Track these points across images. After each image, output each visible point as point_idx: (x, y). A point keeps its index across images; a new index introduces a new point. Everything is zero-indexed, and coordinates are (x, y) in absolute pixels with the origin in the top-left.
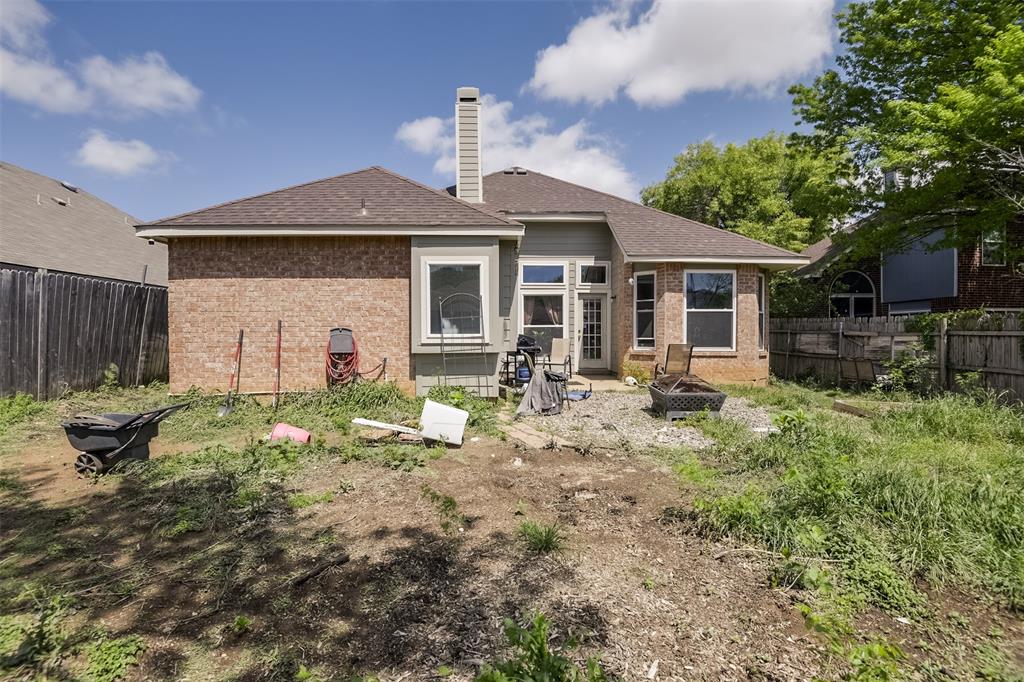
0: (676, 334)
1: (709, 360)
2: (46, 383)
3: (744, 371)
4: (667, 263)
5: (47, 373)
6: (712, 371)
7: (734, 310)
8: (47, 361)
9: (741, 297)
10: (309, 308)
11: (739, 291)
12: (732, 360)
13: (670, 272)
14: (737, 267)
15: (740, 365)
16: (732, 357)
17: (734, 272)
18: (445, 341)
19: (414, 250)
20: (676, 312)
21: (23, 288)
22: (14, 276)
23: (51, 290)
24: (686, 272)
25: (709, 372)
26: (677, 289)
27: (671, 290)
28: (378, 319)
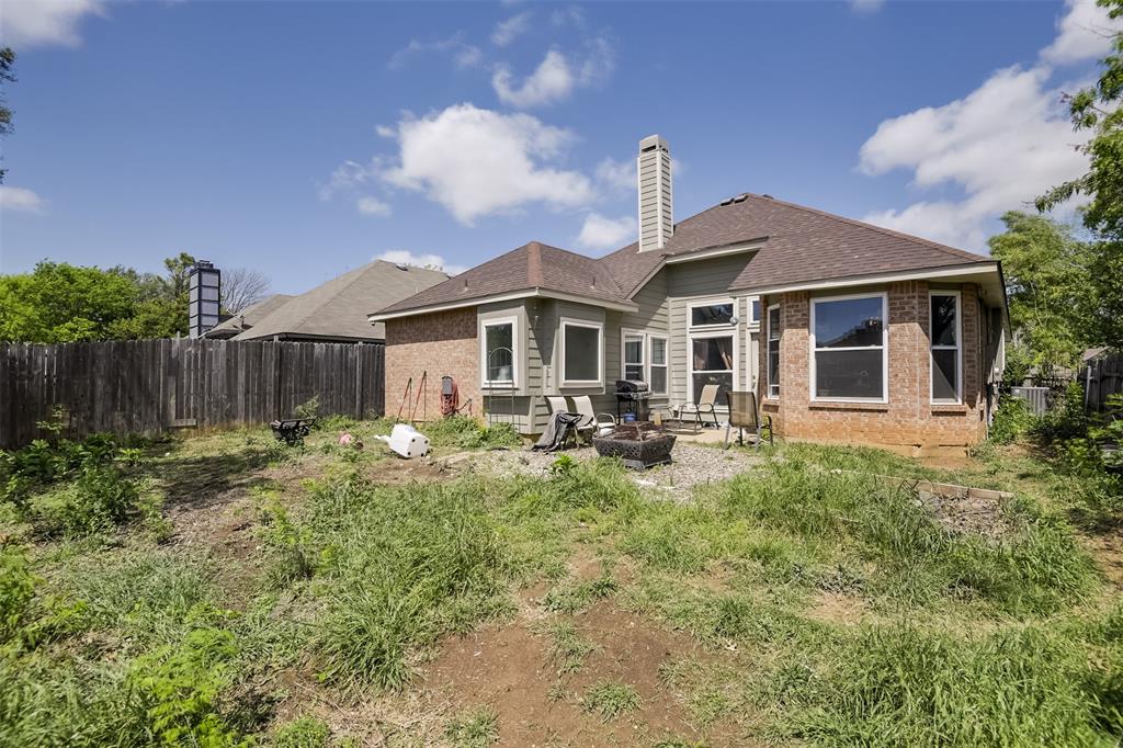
0: (800, 381)
1: (845, 414)
2: (362, 410)
3: (899, 432)
4: (787, 293)
5: (362, 404)
6: (849, 429)
7: (885, 347)
8: (362, 397)
9: (893, 328)
10: (437, 362)
11: (892, 321)
12: (881, 415)
13: (791, 304)
14: (888, 287)
15: (892, 423)
16: (879, 411)
17: (884, 296)
18: (494, 386)
19: (479, 315)
20: (799, 352)
21: (347, 354)
22: (341, 347)
23: (364, 354)
24: (813, 302)
25: (845, 429)
26: (800, 324)
27: (790, 326)
28: (469, 369)
